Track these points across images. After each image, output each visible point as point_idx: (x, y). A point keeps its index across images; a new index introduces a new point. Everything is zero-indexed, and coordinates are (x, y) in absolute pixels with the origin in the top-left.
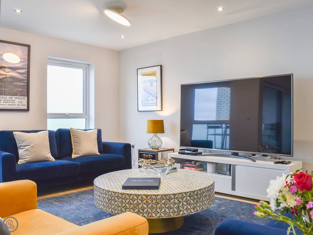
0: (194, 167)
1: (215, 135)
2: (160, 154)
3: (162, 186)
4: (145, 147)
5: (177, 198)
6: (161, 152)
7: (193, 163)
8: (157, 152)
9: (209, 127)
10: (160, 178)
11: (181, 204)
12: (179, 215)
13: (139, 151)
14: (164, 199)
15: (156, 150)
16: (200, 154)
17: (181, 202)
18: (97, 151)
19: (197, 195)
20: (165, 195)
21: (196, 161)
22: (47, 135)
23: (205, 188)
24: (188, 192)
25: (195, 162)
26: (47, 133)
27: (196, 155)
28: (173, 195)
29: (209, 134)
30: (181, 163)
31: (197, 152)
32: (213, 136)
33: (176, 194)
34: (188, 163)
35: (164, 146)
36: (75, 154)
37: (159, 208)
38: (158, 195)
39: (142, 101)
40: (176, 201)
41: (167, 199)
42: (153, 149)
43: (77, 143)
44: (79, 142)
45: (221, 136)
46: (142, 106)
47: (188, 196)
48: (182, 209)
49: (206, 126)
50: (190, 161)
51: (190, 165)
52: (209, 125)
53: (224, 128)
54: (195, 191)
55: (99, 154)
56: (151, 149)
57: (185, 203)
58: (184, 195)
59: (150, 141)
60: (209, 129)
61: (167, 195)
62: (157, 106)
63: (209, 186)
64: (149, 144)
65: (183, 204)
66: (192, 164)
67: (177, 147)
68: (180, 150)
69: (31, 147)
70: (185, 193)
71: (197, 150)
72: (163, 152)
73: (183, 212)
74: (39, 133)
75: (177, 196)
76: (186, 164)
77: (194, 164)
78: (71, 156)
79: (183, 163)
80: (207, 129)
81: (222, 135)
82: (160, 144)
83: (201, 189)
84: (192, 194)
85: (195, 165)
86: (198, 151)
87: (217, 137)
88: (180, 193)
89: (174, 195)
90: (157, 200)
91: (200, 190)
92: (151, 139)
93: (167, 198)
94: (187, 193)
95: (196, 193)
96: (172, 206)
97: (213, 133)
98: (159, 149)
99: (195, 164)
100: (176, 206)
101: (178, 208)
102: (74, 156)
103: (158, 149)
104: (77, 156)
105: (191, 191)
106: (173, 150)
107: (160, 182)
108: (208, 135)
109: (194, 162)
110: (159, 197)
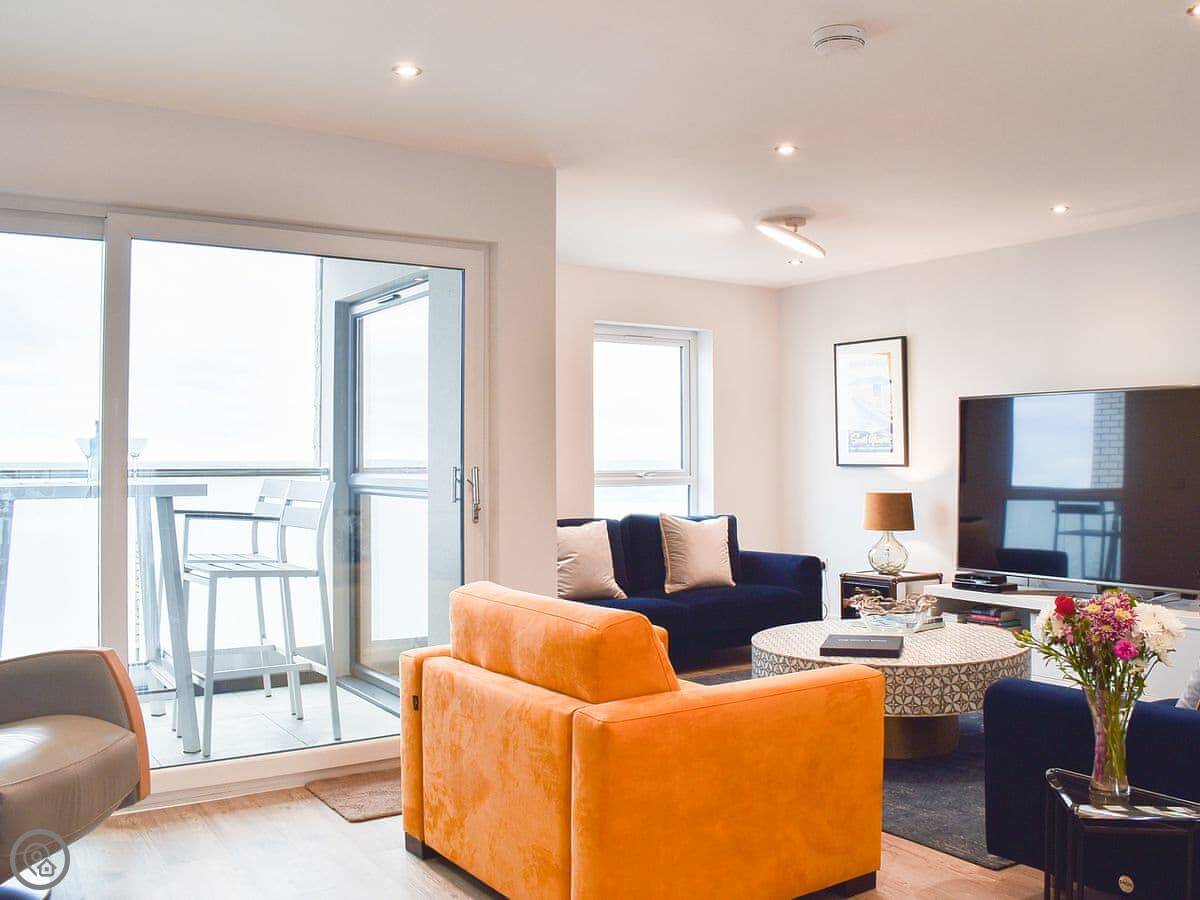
0: (995, 624)
1: (1083, 533)
2: (901, 588)
3: (905, 653)
4: (860, 567)
5: (939, 676)
6: (904, 584)
7: (992, 612)
8: (894, 581)
9: (1061, 510)
10: (902, 638)
11: (947, 690)
12: (943, 712)
13: (844, 578)
14: (911, 677)
15: (892, 577)
16: (1013, 589)
17: (947, 685)
18: (730, 576)
19: (982, 672)
20: (912, 668)
21: (1001, 609)
22: (604, 533)
23: (1003, 660)
24: (965, 664)
25: (997, 612)
26: (603, 525)
27: (999, 590)
28: (931, 668)
29: (1061, 529)
30: (959, 613)
31: (1004, 584)
32: (1078, 538)
33: (936, 667)
34: (980, 612)
35: (914, 567)
36: (673, 582)
37: (900, 695)
38: (897, 667)
39: (850, 436)
40: (937, 682)
41: (919, 677)
42: (881, 573)
43: (679, 554)
44: (683, 552)
45: (1098, 540)
46: (850, 451)
47: (964, 673)
48: (950, 701)
49: (1050, 505)
50: (984, 608)
51: (984, 618)
52: (1062, 503)
53: (1109, 513)
54: (979, 664)
55: (734, 584)
56: (876, 574)
57: (955, 688)
58: (955, 670)
59: (874, 551)
60: (1062, 516)
61: (918, 668)
62: (892, 451)
63: (1015, 656)
64: (871, 562)
65: (952, 690)
66: (989, 615)
67: (950, 568)
68: (957, 576)
69: (572, 562)
70: (956, 666)
71: (1004, 578)
72: (910, 583)
73: (953, 707)
74: (585, 527)
75: (939, 670)
76: (974, 616)
77: (995, 616)
78: (664, 588)
79: (966, 612)
80: (1054, 515)
81: (1103, 534)
82: (902, 561)
83: (993, 662)
84: (973, 669)
85: (997, 619)
86: (1005, 580)
87: (1088, 539)
88: (945, 666)
89: (933, 668)
90: (897, 678)
91: (991, 662)
92: (875, 547)
93: (919, 674)
94: (962, 666)
95: (981, 668)
96: (927, 691)
97: (1077, 527)
98: (900, 573)
99: (999, 617)
100: (936, 692)
101: (942, 696)
102: (669, 588)
103: (895, 574)
104: (680, 587)
105: (971, 664)
106: (938, 577)
107: (902, 646)
108: (1057, 533)
109: (995, 610)
110: (900, 671)
